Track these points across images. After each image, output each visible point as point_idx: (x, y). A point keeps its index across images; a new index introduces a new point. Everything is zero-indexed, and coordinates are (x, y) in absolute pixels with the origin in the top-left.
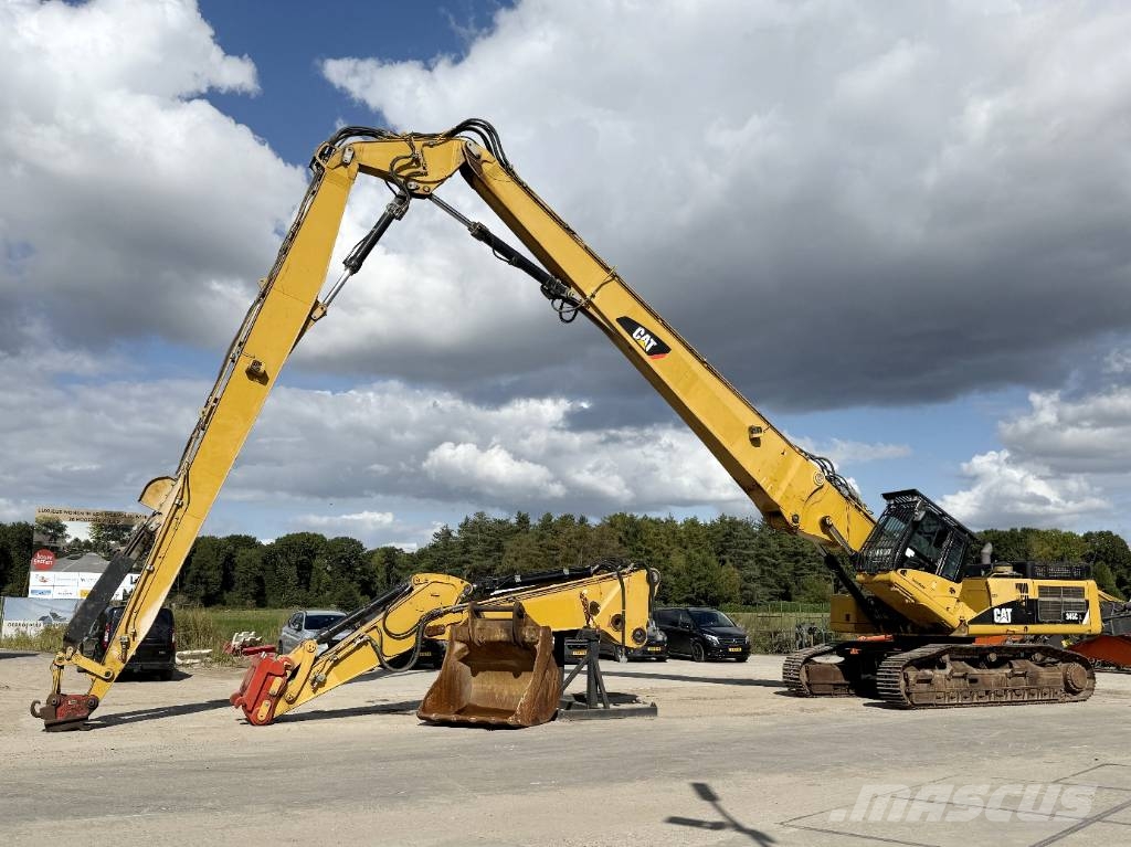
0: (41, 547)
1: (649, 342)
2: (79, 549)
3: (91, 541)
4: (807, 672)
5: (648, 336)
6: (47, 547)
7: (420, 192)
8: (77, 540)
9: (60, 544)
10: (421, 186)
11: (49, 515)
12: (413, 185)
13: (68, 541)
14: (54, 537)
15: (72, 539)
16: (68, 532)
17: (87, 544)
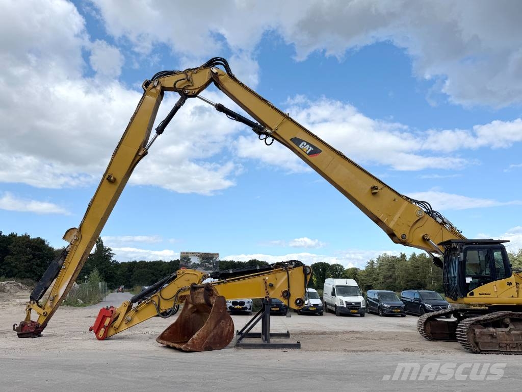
0: (182, 266)
1: (309, 148)
2: (195, 266)
3: (199, 263)
4: (431, 326)
5: (308, 146)
6: (184, 266)
7: (191, 94)
8: (194, 263)
9: (189, 265)
10: (191, 91)
11: (185, 255)
12: (187, 91)
13: (191, 264)
14: (187, 263)
15: (193, 262)
16: (191, 260)
17: (198, 264)
